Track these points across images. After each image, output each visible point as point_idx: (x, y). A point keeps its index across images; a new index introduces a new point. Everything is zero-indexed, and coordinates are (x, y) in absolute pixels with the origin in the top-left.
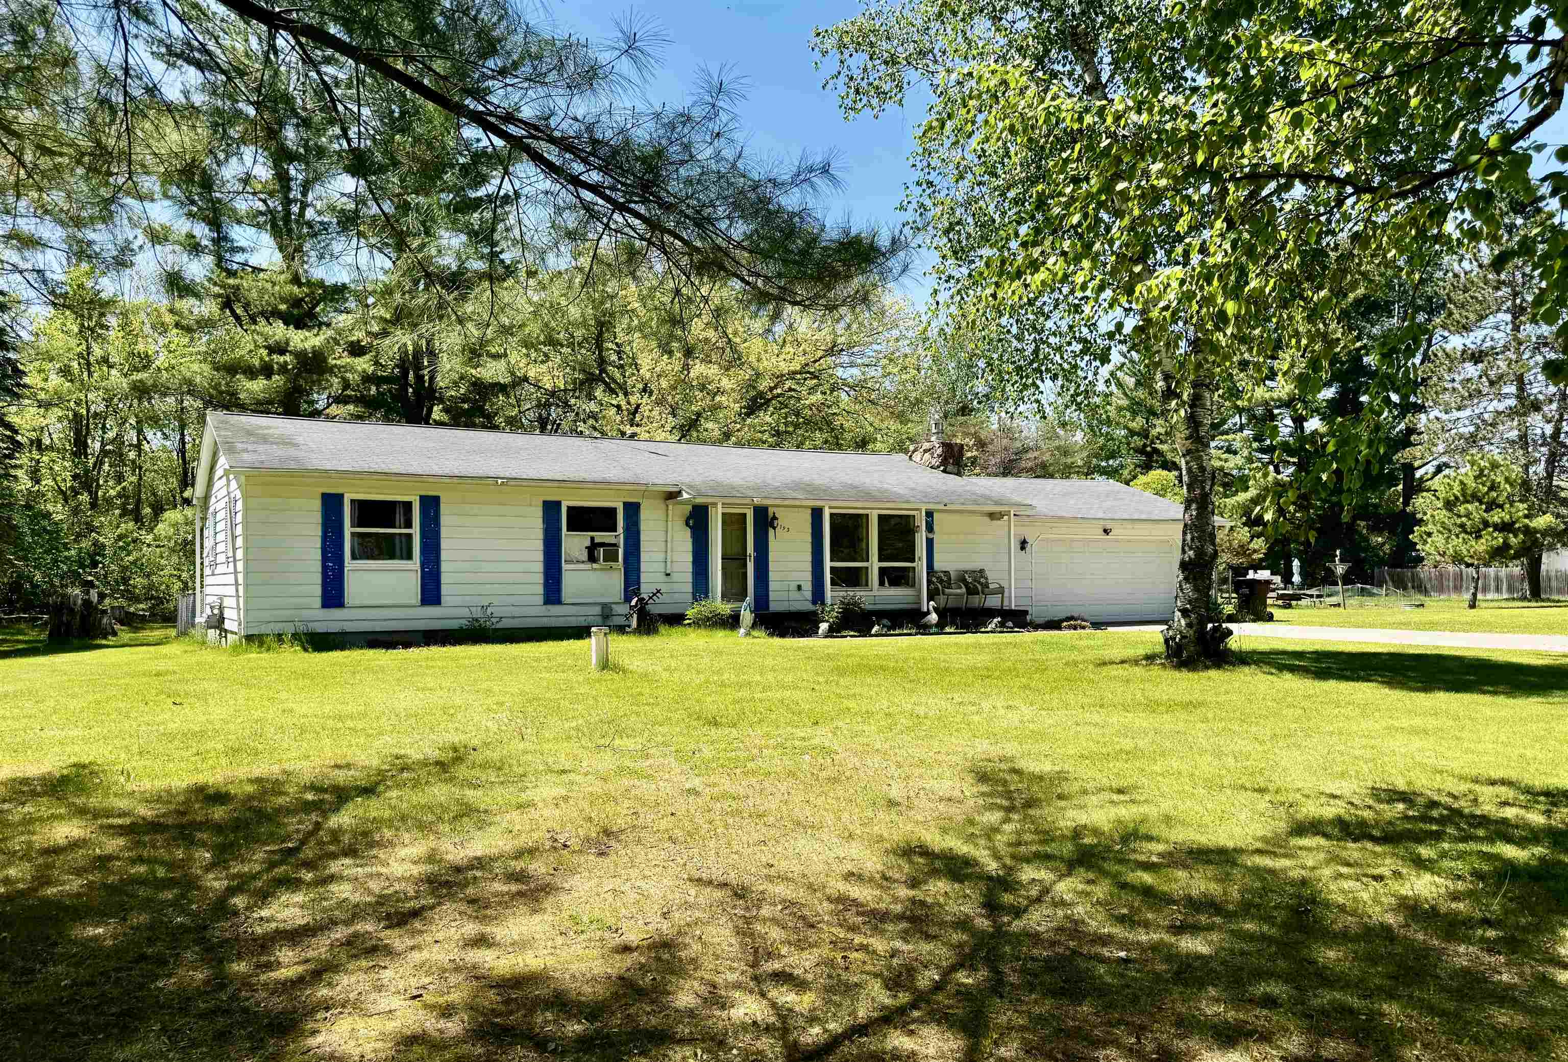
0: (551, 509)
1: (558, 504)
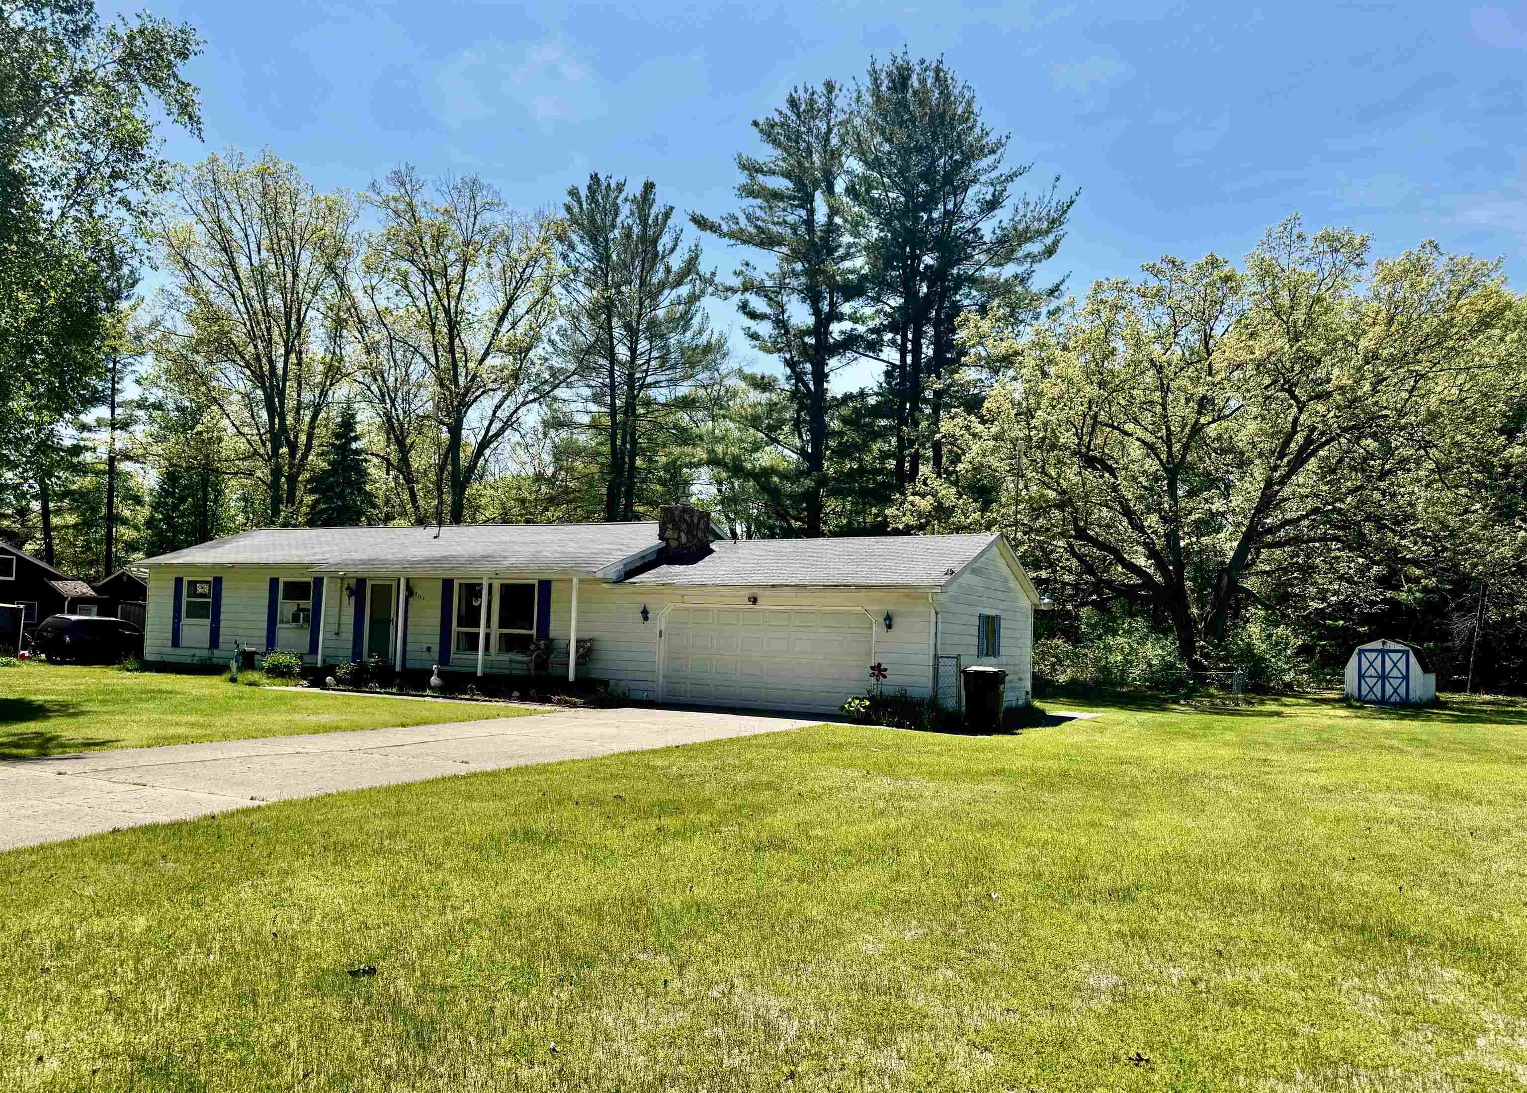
0: (274, 582)
1: (277, 579)
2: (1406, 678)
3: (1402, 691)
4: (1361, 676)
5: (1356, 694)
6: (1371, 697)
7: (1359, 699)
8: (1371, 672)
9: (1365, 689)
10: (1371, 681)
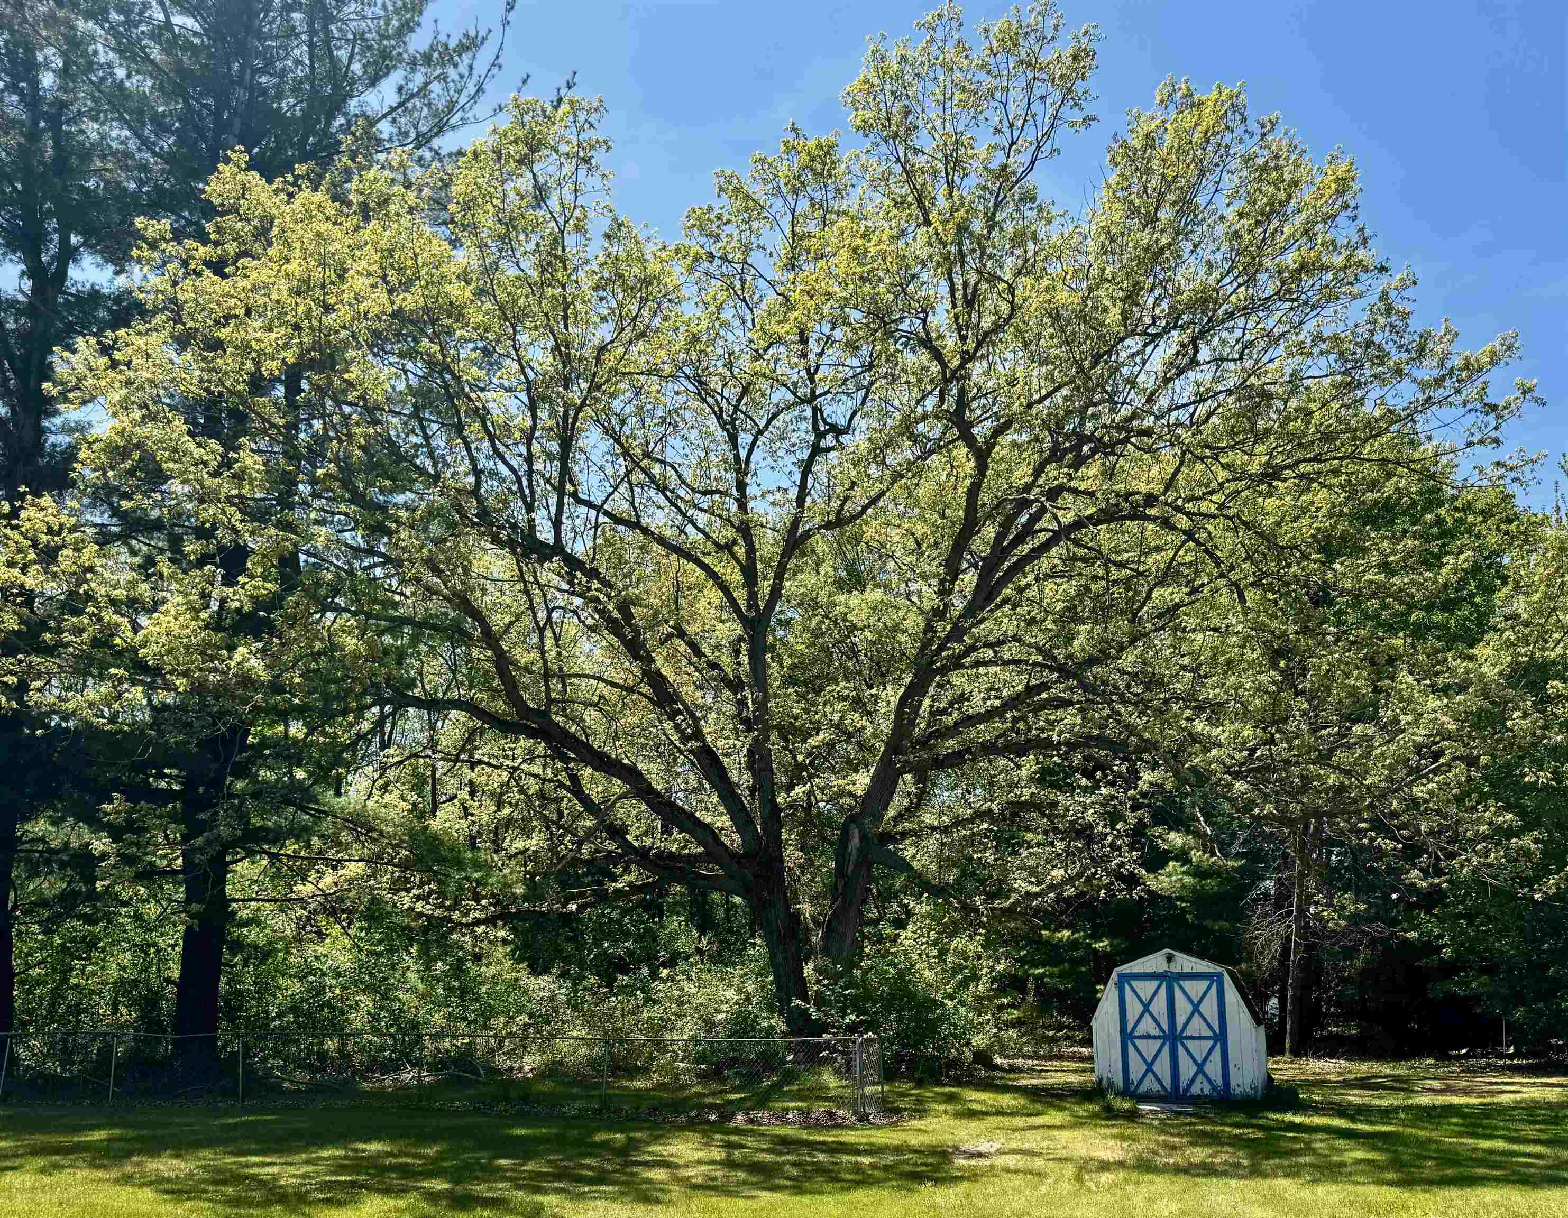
2: (1221, 1037)
3: (1214, 1068)
4: (1127, 1036)
5: (1118, 1080)
6: (1150, 1084)
7: (1127, 1092)
8: (1147, 1026)
9: (1137, 1069)
10: (1149, 1048)
